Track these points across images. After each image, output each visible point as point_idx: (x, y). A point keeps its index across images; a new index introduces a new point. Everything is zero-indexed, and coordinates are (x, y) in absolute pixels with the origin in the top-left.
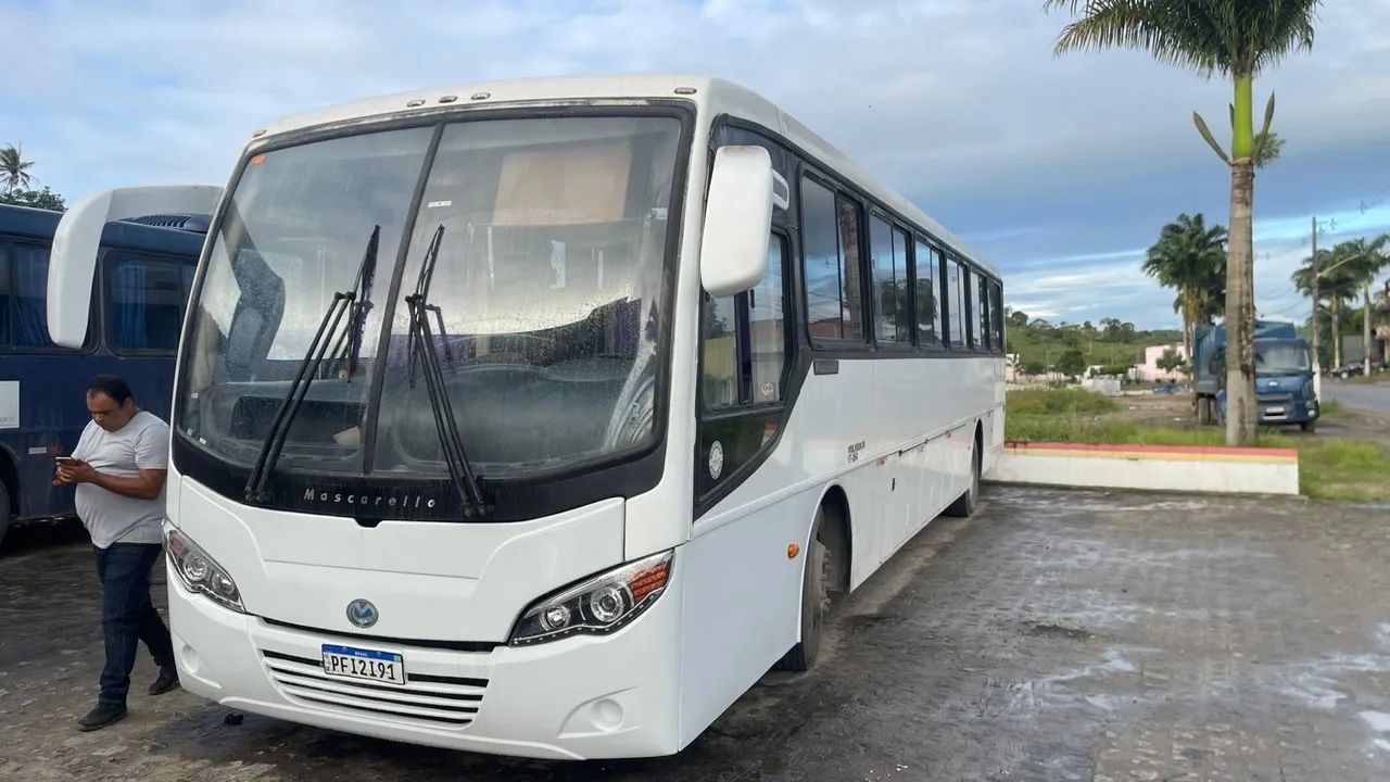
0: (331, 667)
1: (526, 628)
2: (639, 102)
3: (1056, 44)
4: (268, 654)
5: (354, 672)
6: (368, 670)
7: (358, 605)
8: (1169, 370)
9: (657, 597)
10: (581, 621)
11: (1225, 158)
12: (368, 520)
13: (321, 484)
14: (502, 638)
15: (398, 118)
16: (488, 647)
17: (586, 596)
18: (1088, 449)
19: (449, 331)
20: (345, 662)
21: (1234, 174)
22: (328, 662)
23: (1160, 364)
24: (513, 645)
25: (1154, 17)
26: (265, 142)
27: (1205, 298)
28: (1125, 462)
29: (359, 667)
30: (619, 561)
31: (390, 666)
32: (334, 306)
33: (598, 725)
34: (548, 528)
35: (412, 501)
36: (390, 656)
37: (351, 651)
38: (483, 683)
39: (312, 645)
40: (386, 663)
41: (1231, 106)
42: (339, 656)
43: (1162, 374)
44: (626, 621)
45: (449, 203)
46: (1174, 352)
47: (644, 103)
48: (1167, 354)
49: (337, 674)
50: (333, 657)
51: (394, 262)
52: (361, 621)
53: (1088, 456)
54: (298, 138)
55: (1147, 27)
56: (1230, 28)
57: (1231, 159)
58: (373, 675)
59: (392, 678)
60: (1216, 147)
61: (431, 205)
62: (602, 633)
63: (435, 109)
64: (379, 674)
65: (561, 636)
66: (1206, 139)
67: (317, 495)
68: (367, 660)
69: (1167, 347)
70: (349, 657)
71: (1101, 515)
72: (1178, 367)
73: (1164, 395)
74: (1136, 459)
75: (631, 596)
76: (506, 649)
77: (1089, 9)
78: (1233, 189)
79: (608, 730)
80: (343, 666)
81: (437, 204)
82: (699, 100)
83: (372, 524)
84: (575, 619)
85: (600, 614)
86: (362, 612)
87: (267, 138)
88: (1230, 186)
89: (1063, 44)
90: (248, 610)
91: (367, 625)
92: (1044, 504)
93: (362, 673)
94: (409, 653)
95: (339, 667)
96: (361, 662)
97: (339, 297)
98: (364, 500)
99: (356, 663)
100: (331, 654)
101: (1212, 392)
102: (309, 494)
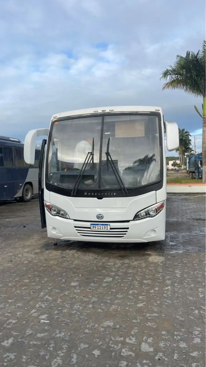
0: (92, 228)
1: (137, 217)
2: (148, 112)
3: (162, 88)
4: (75, 227)
5: (98, 229)
6: (101, 228)
7: (99, 215)
8: (175, 166)
9: (162, 209)
10: (148, 215)
11: (201, 116)
12: (100, 198)
13: (88, 191)
14: (132, 219)
15: (92, 114)
16: (128, 221)
17: (148, 211)
18: (180, 184)
19: (113, 159)
20: (96, 227)
21: (203, 120)
22: (92, 227)
23: (172, 165)
24: (135, 220)
25: (185, 83)
26: (57, 119)
27: (184, 149)
28: (188, 187)
29: (99, 228)
30: (155, 203)
31: (107, 227)
32: (88, 155)
33: (151, 235)
34: (142, 197)
35: (110, 194)
36: (107, 225)
37: (98, 225)
38: (128, 228)
39: (88, 224)
40: (106, 226)
41: (202, 104)
42: (94, 226)
43: (173, 167)
44: (157, 214)
45: (110, 133)
46: (176, 162)
47: (149, 112)
48: (174, 162)
49: (94, 229)
50: (93, 226)
51: (99, 146)
52: (100, 218)
53: (180, 186)
54: (66, 118)
55: (184, 85)
56: (203, 86)
57: (202, 117)
58: (103, 229)
59: (107, 229)
60: (199, 114)
61: (105, 133)
62: (152, 217)
63: (101, 113)
64: (104, 228)
65: (144, 218)
66: (197, 112)
67: (88, 194)
68: (101, 226)
69: (174, 161)
70: (97, 226)
71: (188, 198)
72: (177, 166)
73: (176, 172)
74: (191, 186)
75: (158, 210)
76: (133, 221)
77: (170, 80)
78: (203, 124)
79: (153, 236)
80: (95, 228)
81: (107, 133)
82: (161, 112)
83: (101, 198)
84: (146, 215)
85: (151, 213)
86: (100, 216)
87: (57, 118)
88: (202, 123)
89: (164, 88)
90: (71, 218)
91: (101, 219)
92: (174, 197)
93: (100, 229)
94: (111, 224)
95: (94, 228)
96: (100, 226)
97: (89, 153)
98: (99, 194)
99: (99, 227)
100: (92, 226)
101: (194, 171)
102: (86, 194)
